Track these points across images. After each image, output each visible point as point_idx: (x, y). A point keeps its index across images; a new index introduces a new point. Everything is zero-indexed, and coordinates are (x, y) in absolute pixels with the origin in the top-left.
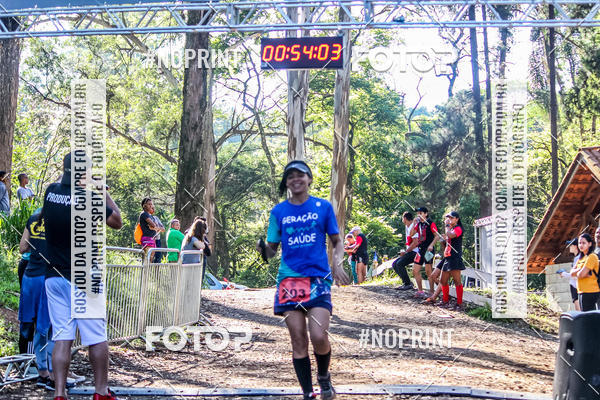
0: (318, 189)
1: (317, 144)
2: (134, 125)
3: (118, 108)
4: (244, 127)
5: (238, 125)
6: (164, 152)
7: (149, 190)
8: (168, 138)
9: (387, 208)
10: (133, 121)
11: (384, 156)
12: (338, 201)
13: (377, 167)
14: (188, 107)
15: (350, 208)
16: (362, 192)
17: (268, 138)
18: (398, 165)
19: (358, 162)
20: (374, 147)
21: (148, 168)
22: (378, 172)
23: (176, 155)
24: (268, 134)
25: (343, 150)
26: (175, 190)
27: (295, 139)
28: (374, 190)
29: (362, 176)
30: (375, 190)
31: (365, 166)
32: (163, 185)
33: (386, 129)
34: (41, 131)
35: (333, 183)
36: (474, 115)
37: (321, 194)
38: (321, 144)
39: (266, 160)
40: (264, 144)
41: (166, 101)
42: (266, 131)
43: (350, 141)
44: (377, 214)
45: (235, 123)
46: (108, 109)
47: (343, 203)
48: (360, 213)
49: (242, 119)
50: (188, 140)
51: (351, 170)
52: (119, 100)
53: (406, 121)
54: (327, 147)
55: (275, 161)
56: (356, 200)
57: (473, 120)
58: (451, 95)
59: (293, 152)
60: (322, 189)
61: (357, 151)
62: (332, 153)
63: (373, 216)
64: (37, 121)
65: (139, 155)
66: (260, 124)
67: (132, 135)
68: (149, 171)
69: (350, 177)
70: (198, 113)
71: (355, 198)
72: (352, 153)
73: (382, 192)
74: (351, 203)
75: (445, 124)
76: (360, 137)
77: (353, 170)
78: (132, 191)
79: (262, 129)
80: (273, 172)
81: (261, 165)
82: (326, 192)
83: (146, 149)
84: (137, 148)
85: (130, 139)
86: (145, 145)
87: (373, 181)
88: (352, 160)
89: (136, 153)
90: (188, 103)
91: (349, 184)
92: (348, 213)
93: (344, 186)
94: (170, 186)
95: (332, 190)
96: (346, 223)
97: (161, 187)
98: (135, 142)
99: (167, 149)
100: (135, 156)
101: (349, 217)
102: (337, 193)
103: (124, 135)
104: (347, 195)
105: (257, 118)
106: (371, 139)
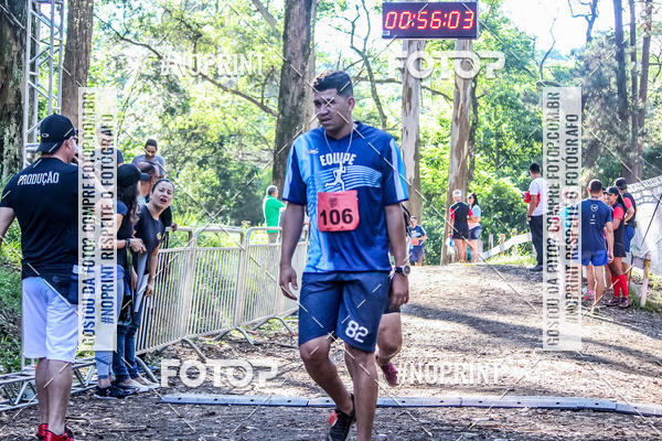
0: (436, 144)
1: (434, 93)
3: (205, 50)
4: (351, 72)
6: (260, 101)
7: (241, 144)
8: (263, 85)
9: (515, 168)
11: (512, 107)
12: (459, 159)
13: (504, 120)
14: (289, 54)
15: (472, 167)
16: (486, 148)
17: (378, 86)
18: (528, 119)
19: (482, 114)
20: (501, 97)
21: (240, 119)
22: (505, 125)
23: (273, 104)
24: (379, 82)
25: (465, 100)
27: (410, 89)
28: (499, 145)
29: (486, 131)
30: (501, 147)
31: (490, 119)
32: (259, 138)
33: (514, 77)
34: (118, 75)
35: (453, 139)
36: (616, 64)
37: (439, 151)
38: (439, 93)
39: (377, 111)
40: (374, 92)
41: (263, 42)
42: (377, 77)
43: (473, 90)
44: (503, 175)
45: (341, 68)
46: (195, 52)
47: (465, 161)
48: (483, 173)
49: (349, 63)
50: (289, 92)
51: (474, 124)
52: (208, 42)
53: (538, 69)
54: (446, 97)
55: (386, 112)
56: (479, 158)
57: (615, 70)
58: (589, 39)
59: (408, 104)
60: (441, 146)
61: (481, 102)
62: (452, 103)
63: (499, 177)
64: (114, 63)
65: (230, 103)
66: (370, 70)
67: (218, 81)
68: (241, 123)
69: (473, 131)
70: (300, 61)
71: (477, 156)
72: (475, 105)
73: (509, 148)
74: (473, 162)
75: (583, 74)
76: (484, 85)
77: (476, 124)
78: (221, 144)
79: (371, 76)
80: (384, 125)
81: (370, 117)
82: (444, 149)
83: (238, 97)
84: (228, 95)
85: (220, 86)
86: (236, 92)
87: (499, 136)
88: (476, 112)
89: (226, 102)
90: (289, 49)
91: (472, 140)
92: (469, 172)
93: (466, 143)
94: (265, 139)
95: (452, 147)
96: (467, 184)
97: (255, 140)
98: (226, 90)
99: (263, 97)
100: (226, 106)
101: (471, 178)
102: (458, 150)
103: (213, 82)
104: (469, 153)
105: (367, 63)
106: (498, 88)
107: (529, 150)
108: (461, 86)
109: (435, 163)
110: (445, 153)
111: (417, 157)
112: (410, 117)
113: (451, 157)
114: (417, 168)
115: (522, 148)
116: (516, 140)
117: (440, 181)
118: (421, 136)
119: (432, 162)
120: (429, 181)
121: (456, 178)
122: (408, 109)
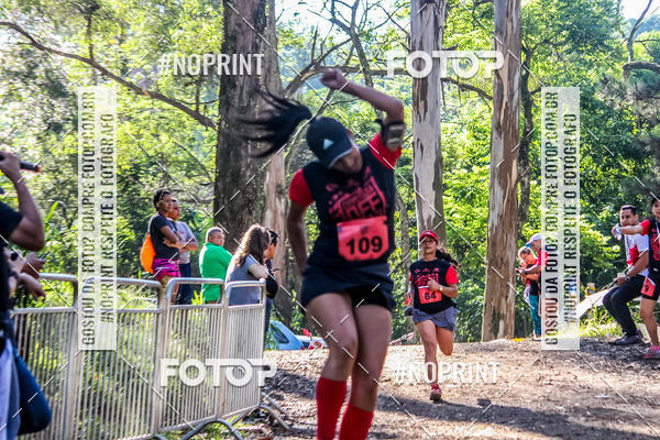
0: (469, 168)
1: (464, 87)
2: (136, 61)
3: (106, 30)
4: (335, 60)
5: (323, 58)
6: (193, 108)
7: (167, 177)
8: (199, 82)
9: (592, 201)
10: (133, 52)
12: (504, 188)
14: (232, 26)
15: (526, 201)
17: (376, 79)
18: (611, 122)
21: (164, 137)
23: (213, 112)
24: (376, 73)
25: (511, 96)
26: (213, 176)
32: (192, 166)
33: (588, 58)
35: (494, 159)
37: (474, 178)
38: (472, 88)
41: (193, 17)
42: (373, 67)
43: (524, 80)
45: (317, 53)
46: (89, 33)
47: (513, 192)
49: (328, 45)
50: (234, 86)
51: (526, 133)
52: (108, 16)
53: (625, 43)
54: (482, 94)
59: (421, 104)
60: (476, 169)
61: (538, 100)
62: (491, 104)
65: (147, 113)
66: (362, 55)
67: (128, 79)
68: (166, 143)
69: (525, 144)
72: (528, 104)
74: (526, 192)
76: (541, 73)
77: (530, 133)
78: (136, 177)
79: (364, 62)
82: (481, 173)
83: (158, 103)
84: (144, 102)
85: (130, 86)
86: (157, 96)
88: (529, 116)
89: (142, 110)
90: (233, 19)
91: (523, 158)
92: (521, 209)
93: (515, 163)
94: (204, 168)
95: (493, 169)
96: (518, 227)
97: (188, 170)
98: (139, 91)
99: (198, 103)
100: (141, 117)
101: (524, 217)
102: (502, 174)
103: (119, 80)
104: (519, 178)
105: (357, 45)
106: (563, 77)
107: (615, 171)
108: (504, 75)
109: (468, 197)
110: (482, 179)
111: (439, 187)
112: (426, 123)
113: (492, 186)
114: (439, 204)
115: (604, 169)
116: (594, 156)
117: (476, 224)
118: (445, 154)
119: (464, 194)
120: (459, 225)
121: (501, 217)
122: (422, 112)
